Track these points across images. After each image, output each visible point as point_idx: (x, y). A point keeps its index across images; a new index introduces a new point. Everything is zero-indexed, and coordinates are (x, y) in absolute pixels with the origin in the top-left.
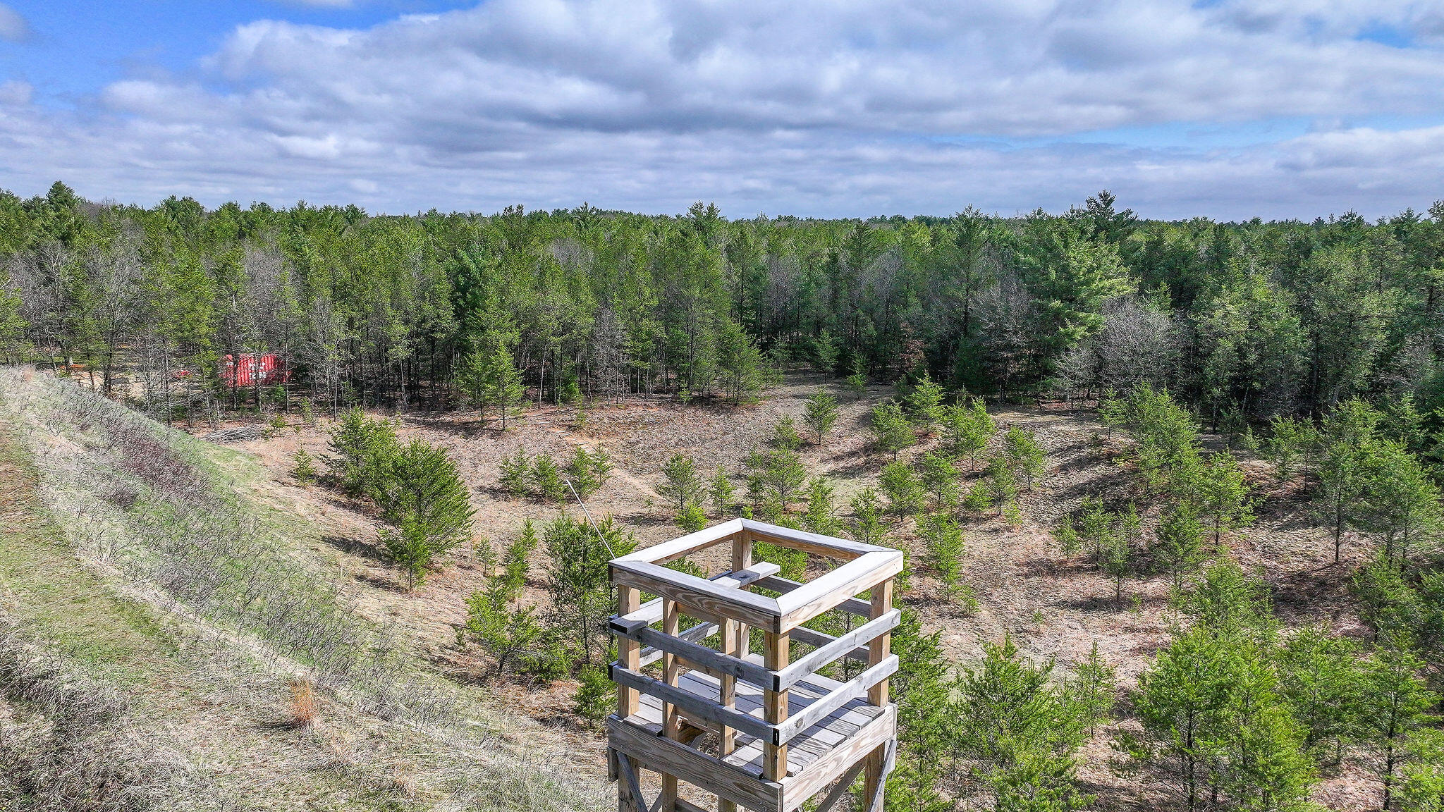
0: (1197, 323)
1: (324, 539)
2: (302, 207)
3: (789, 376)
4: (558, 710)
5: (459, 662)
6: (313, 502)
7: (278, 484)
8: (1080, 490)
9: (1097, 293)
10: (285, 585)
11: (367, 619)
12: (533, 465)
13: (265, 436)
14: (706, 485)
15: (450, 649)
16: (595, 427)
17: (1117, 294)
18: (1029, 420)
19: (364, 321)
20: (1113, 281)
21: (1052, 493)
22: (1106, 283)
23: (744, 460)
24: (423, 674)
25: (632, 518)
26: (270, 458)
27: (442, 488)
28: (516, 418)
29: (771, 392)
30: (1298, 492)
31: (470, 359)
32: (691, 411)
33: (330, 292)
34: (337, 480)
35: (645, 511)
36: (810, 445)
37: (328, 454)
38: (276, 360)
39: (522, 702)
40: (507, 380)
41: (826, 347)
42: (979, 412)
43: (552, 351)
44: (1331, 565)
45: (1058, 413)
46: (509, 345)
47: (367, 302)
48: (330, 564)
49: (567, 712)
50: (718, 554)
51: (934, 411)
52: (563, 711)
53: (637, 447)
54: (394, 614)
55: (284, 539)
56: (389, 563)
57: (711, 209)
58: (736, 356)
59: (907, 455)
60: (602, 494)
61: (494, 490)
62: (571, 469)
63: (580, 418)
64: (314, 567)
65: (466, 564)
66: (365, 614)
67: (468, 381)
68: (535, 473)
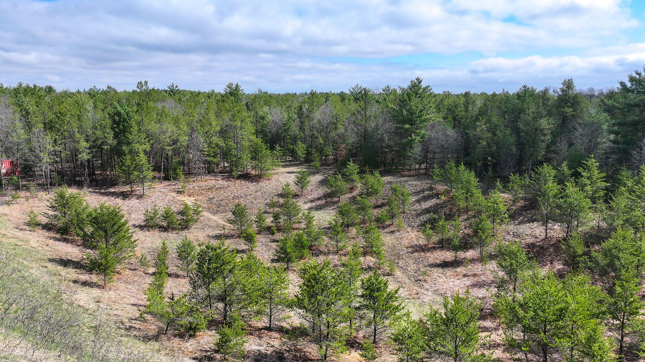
0: (469, 133)
1: (51, 260)
2: (20, 85)
3: (283, 164)
4: (203, 351)
5: (141, 327)
6: (41, 239)
7: (19, 230)
8: (427, 211)
9: (424, 121)
10: (30, 292)
11: (82, 307)
12: (161, 212)
13: (8, 203)
14: (254, 218)
15: (134, 320)
16: (191, 191)
17: (432, 122)
18: (398, 180)
19: (63, 141)
20: (430, 116)
21: (415, 213)
22: (428, 116)
23: (267, 204)
24: (122, 339)
25: (216, 236)
26: (12, 216)
27: (119, 228)
28: (150, 188)
29: (276, 171)
30: (522, 207)
31: (124, 159)
32: (238, 181)
33: (42, 125)
34: (53, 225)
35: (222, 232)
36: (298, 195)
37: (47, 211)
38: (12, 163)
39: (183, 349)
40: (144, 169)
41: (301, 149)
42: (376, 177)
43: (167, 154)
44: (544, 239)
45: (410, 176)
46: (145, 151)
47: (64, 131)
48: (55, 275)
49: (209, 351)
50: (263, 251)
51: (355, 177)
52: (207, 351)
53: (213, 200)
54: (98, 302)
55: (25, 262)
56: (90, 271)
57: (237, 86)
58: (260, 154)
59: (345, 198)
60: (198, 225)
61: (141, 226)
62: (182, 213)
63: (183, 187)
64: (47, 277)
65: (133, 267)
66: (81, 304)
67: (124, 170)
68: (163, 216)
